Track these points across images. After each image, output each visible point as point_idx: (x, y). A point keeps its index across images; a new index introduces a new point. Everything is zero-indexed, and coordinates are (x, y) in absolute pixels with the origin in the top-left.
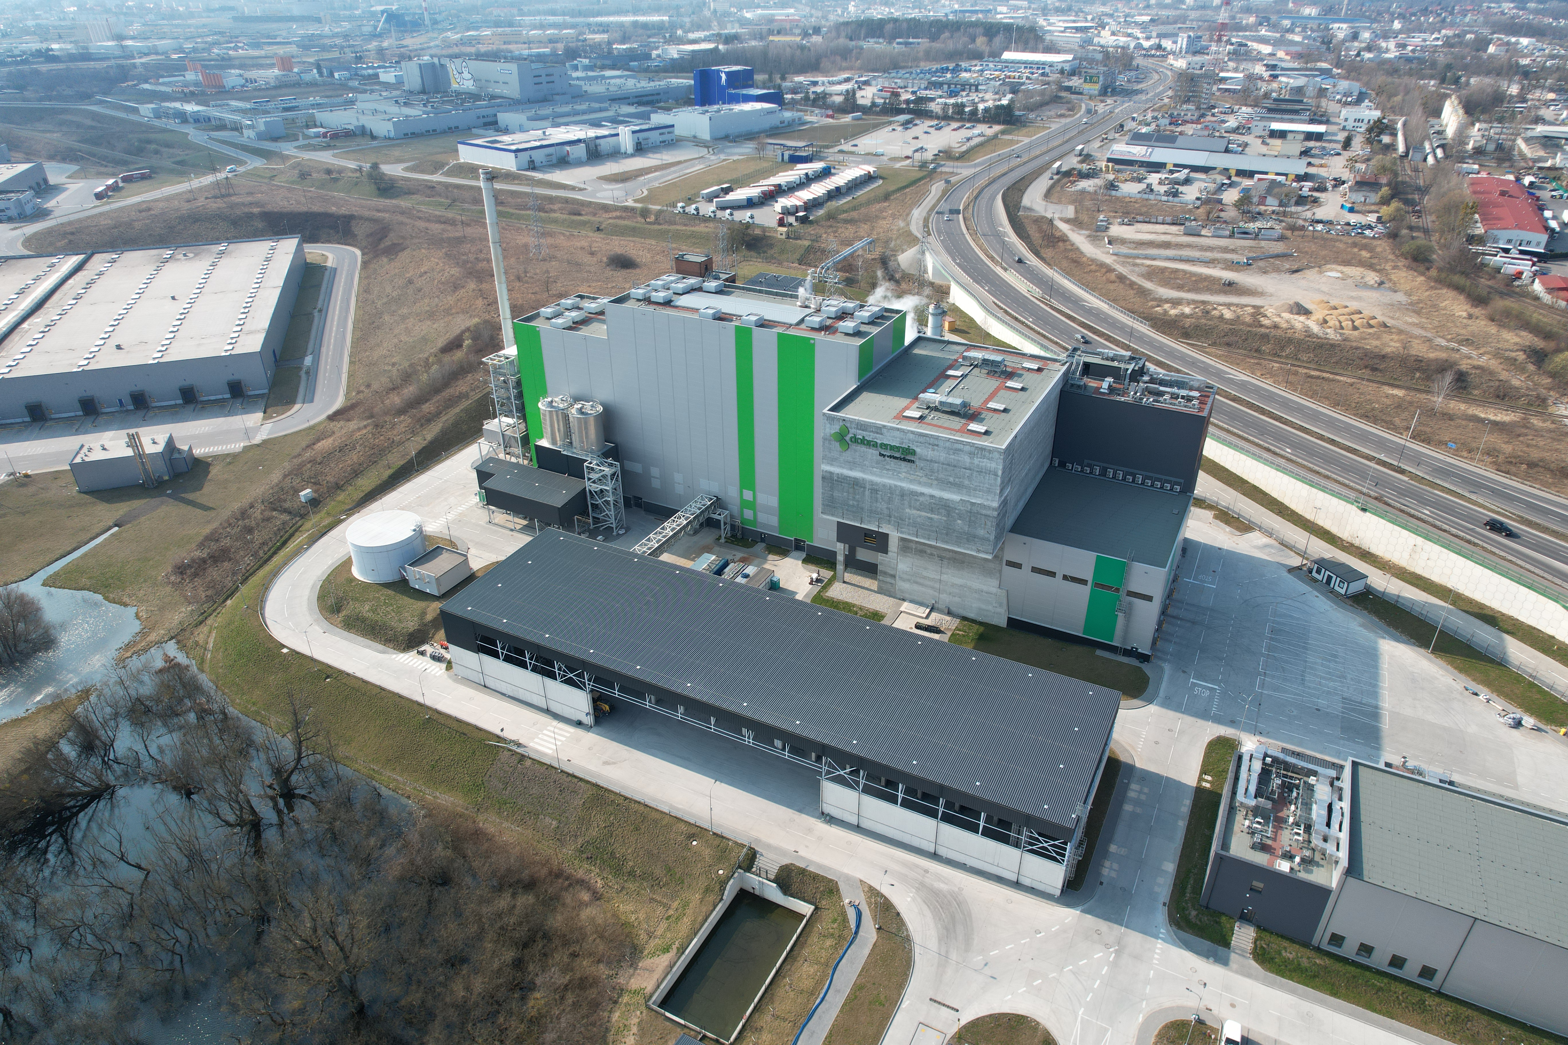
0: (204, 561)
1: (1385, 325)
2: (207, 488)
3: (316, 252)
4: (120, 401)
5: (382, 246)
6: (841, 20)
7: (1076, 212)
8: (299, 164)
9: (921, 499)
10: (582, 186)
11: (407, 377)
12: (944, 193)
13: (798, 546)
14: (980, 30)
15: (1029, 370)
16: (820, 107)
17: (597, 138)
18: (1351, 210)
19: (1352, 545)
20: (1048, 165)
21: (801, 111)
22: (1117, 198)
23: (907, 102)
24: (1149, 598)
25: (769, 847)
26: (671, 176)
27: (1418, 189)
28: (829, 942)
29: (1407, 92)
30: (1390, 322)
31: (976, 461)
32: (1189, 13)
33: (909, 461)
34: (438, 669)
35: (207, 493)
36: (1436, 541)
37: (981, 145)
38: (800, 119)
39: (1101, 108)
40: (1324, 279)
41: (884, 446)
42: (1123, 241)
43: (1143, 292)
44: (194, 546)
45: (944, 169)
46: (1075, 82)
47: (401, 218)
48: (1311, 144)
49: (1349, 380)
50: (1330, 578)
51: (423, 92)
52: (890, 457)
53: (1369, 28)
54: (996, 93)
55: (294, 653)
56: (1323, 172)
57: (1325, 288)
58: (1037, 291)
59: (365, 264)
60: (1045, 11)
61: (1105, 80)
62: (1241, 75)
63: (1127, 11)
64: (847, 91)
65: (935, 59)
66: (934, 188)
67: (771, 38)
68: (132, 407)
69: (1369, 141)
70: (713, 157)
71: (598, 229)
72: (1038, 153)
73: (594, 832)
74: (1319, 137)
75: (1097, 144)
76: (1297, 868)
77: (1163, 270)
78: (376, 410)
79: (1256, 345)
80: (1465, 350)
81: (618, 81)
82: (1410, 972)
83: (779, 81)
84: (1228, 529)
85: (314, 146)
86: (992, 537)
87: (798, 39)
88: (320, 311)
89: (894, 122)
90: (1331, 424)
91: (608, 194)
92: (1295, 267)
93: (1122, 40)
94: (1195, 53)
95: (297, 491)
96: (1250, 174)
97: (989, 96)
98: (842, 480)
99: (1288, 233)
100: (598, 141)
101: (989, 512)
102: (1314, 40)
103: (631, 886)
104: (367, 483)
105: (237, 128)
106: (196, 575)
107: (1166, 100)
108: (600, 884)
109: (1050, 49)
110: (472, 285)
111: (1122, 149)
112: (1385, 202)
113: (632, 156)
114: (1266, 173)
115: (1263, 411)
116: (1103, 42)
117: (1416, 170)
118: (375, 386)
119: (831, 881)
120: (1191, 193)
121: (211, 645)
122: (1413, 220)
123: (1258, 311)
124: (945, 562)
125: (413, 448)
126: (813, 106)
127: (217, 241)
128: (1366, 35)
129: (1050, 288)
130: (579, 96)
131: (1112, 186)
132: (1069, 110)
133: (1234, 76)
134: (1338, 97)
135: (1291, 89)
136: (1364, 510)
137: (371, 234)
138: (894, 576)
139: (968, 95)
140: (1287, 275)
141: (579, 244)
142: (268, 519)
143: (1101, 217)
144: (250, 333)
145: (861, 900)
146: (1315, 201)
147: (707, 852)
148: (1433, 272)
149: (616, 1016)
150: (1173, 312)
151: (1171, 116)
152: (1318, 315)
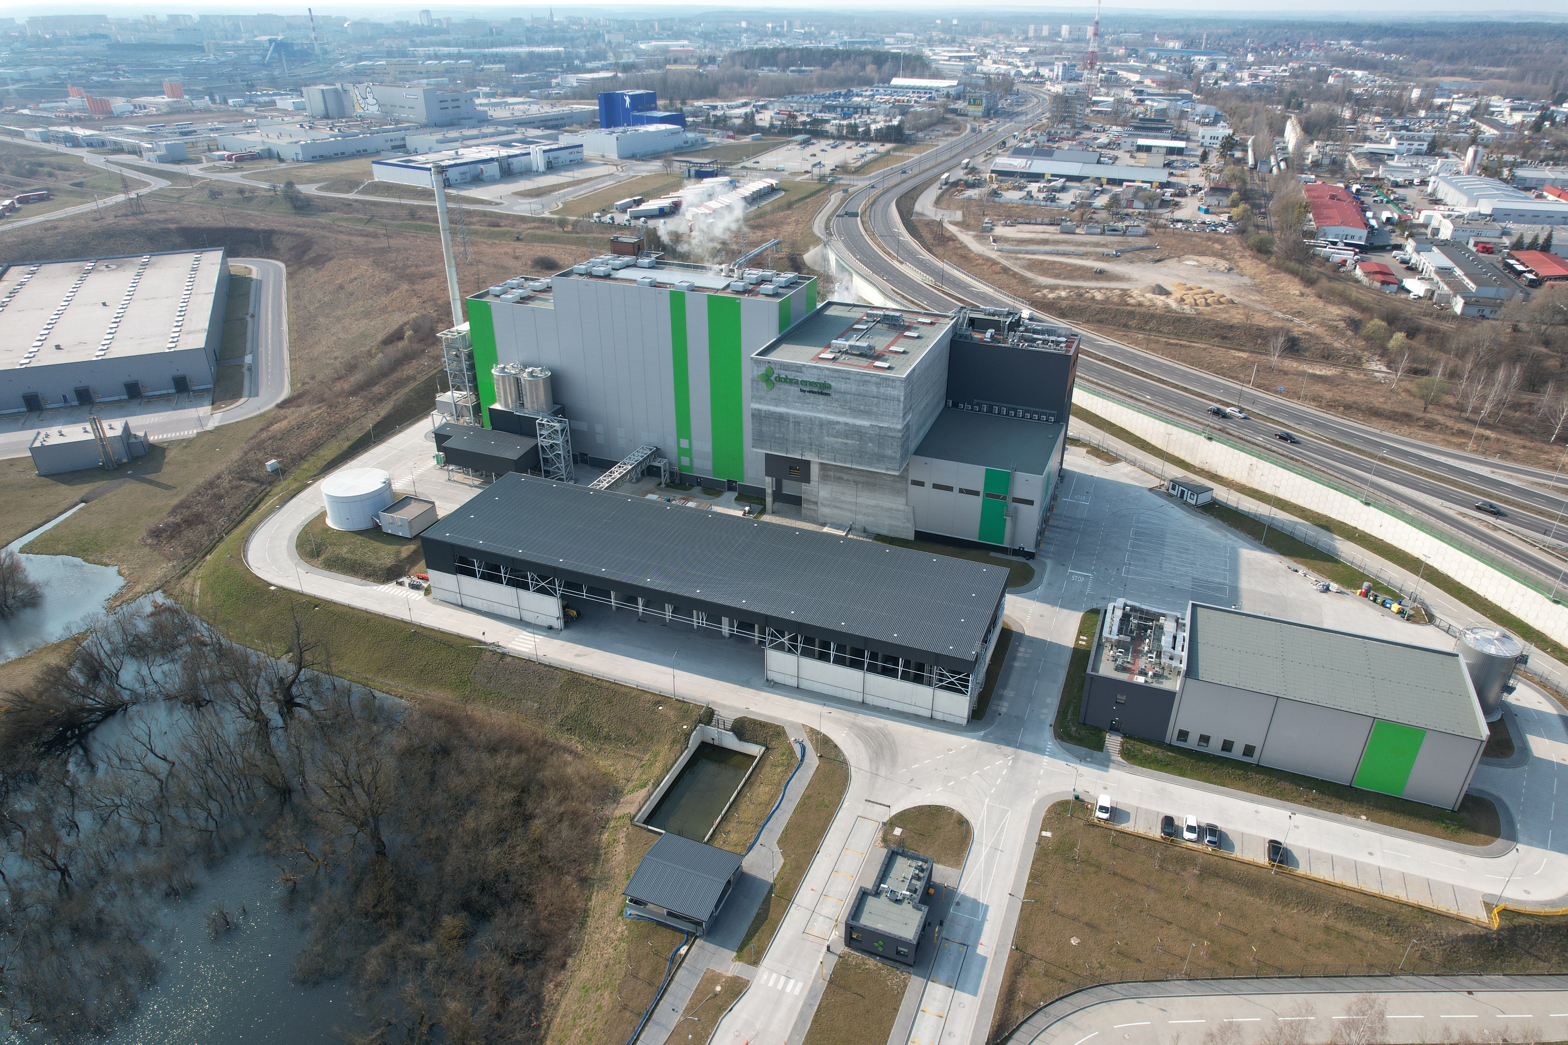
0: (178, 525)
1: (1232, 302)
2: (166, 469)
3: (238, 265)
4: (64, 397)
5: (306, 258)
6: (736, 50)
7: (964, 216)
8: (208, 184)
9: (837, 427)
10: (499, 201)
11: (351, 368)
12: (843, 201)
13: (731, 486)
14: (869, 59)
15: (924, 323)
16: (721, 129)
17: (509, 157)
18: (1207, 212)
19: (1203, 470)
20: (937, 177)
21: (703, 132)
22: (1001, 204)
23: (804, 123)
24: (1031, 503)
25: (724, 706)
26: (584, 191)
27: (1265, 195)
28: (779, 770)
29: (1256, 113)
30: (1237, 300)
31: (882, 390)
32: (1065, 45)
33: (826, 394)
34: (418, 595)
35: (166, 474)
36: (1266, 460)
37: (875, 160)
38: (702, 139)
39: (985, 128)
40: (1182, 267)
41: (804, 383)
42: (1006, 240)
43: (1024, 281)
44: (164, 514)
45: (841, 182)
46: (960, 105)
47: (322, 232)
48: (1174, 158)
49: (1203, 346)
50: (1183, 492)
51: (327, 117)
52: (810, 392)
53: (1226, 60)
54: (887, 115)
55: (282, 589)
56: (1183, 181)
57: (1183, 274)
58: (930, 280)
59: (291, 276)
60: (930, 42)
61: (988, 102)
62: (1112, 99)
63: (1007, 42)
64: (746, 114)
65: (828, 86)
66: (833, 197)
67: (668, 67)
68: (76, 403)
69: (1223, 155)
70: (622, 174)
71: (518, 239)
72: (928, 166)
73: (572, 708)
74: (1180, 151)
75: (982, 159)
76: (1150, 680)
77: (1042, 262)
78: (326, 396)
79: (1123, 321)
80: (1297, 320)
81: (521, 107)
82: (1237, 753)
83: (679, 106)
84: (1099, 461)
85: (220, 168)
86: (898, 456)
87: (695, 67)
88: (253, 316)
89: (792, 141)
90: (1185, 376)
91: (524, 208)
92: (1158, 257)
93: (1003, 68)
94: (1071, 80)
95: (262, 464)
96: (1119, 182)
97: (880, 118)
98: (770, 415)
99: (1153, 230)
100: (510, 160)
101: (894, 434)
102: (1178, 70)
103: (608, 747)
104: (329, 452)
105: (136, 151)
106: (172, 537)
107: (1044, 121)
108: (580, 748)
109: (937, 75)
110: (405, 286)
111: (1005, 162)
112: (1234, 204)
113: (544, 173)
114: (1134, 181)
115: (1127, 368)
116: (985, 69)
117: (1263, 180)
118: (320, 377)
119: (778, 726)
120: (1066, 199)
121: (197, 592)
122: (1260, 220)
123: (1125, 293)
124: (860, 486)
125: (369, 423)
126: (714, 128)
127: (137, 253)
128: (1223, 66)
129: (942, 277)
130: (483, 120)
131: (995, 193)
132: (955, 130)
133: (1105, 99)
134: (1197, 118)
135: (1156, 111)
136: (1210, 439)
137: (293, 248)
138: (816, 503)
139: (860, 117)
140: (1151, 264)
141: (502, 251)
142: (237, 487)
143: (986, 220)
144: (189, 333)
145: (804, 737)
146: (1176, 204)
147: (671, 714)
148: (1273, 260)
149: (605, 836)
150: (1051, 296)
151: (1049, 133)
152: (1177, 295)
